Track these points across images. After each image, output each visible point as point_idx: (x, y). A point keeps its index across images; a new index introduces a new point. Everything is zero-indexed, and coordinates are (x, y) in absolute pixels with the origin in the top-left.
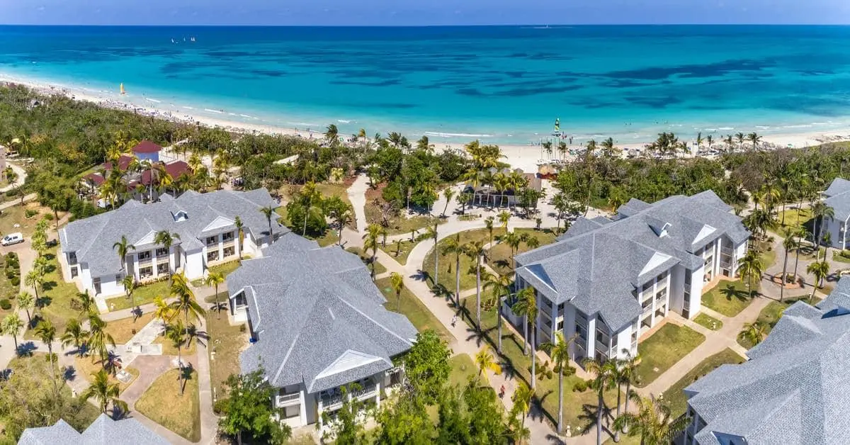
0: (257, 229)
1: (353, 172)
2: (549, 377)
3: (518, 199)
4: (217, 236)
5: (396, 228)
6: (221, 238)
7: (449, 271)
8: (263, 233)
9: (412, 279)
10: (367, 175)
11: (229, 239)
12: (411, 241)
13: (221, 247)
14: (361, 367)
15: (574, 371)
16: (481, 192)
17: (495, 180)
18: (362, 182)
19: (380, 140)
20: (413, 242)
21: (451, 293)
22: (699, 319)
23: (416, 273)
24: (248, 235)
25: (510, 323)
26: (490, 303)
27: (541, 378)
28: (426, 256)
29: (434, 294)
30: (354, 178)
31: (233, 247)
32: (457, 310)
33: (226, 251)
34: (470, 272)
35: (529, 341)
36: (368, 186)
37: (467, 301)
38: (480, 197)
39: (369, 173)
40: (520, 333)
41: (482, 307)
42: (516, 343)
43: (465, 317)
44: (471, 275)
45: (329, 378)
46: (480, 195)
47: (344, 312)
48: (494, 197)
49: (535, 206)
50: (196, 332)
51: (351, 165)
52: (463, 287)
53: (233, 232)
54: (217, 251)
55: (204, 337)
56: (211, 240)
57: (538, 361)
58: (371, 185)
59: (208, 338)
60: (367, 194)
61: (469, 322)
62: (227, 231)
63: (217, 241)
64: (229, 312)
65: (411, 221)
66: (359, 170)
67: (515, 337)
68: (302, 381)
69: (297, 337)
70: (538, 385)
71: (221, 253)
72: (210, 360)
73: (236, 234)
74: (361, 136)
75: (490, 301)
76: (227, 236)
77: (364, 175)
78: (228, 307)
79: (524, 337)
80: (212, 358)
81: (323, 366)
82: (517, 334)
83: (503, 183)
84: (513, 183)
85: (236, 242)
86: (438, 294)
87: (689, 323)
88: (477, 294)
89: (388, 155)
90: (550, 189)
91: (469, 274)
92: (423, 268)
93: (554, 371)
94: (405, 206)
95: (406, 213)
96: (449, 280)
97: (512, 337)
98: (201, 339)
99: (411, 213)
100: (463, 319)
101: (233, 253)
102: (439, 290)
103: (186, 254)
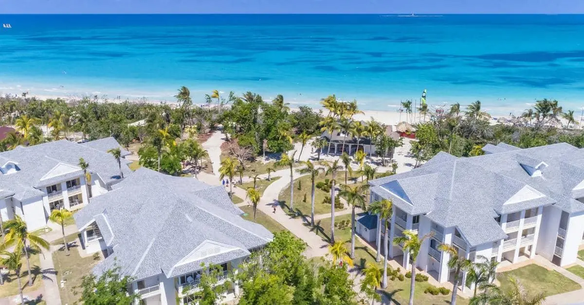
0: (106, 174)
1: (208, 130)
2: (401, 279)
3: (374, 148)
4: (59, 185)
5: (252, 171)
6: (64, 186)
7: (305, 201)
8: (114, 177)
9: (268, 206)
10: (223, 133)
11: (74, 186)
12: (268, 180)
13: (65, 195)
14: (219, 255)
15: (426, 279)
16: (337, 141)
17: (352, 128)
18: (217, 138)
19: (234, 98)
20: (269, 181)
21: (307, 216)
22: (574, 269)
23: (273, 202)
24: (97, 182)
25: (363, 238)
26: (343, 224)
27: (392, 279)
28: (282, 190)
29: (290, 217)
30: (209, 135)
31: (81, 195)
32: (312, 228)
33: (72, 200)
34: (325, 201)
35: (383, 253)
36: (224, 141)
37: (321, 222)
38: (336, 146)
39: (224, 130)
40: (373, 247)
41: (336, 226)
42: (369, 253)
43: (319, 232)
44: (325, 204)
45: (188, 265)
46: (336, 145)
47: (201, 216)
48: (350, 145)
49: (390, 155)
50: (41, 271)
51: (206, 124)
52: (317, 212)
53: (78, 179)
54: (61, 201)
55: (52, 273)
56: (53, 189)
57: (390, 267)
58: (227, 140)
59: (56, 273)
60: (223, 147)
61: (323, 236)
62: (71, 178)
63: (61, 189)
64: (80, 248)
65: (266, 165)
66: (213, 128)
67: (368, 249)
68: (161, 272)
69: (154, 239)
70: (389, 283)
71: (67, 202)
72: (60, 288)
73: (81, 181)
74: (214, 97)
75: (344, 222)
76: (72, 184)
77: (219, 132)
78: (79, 243)
79: (376, 249)
80: (62, 285)
81: (181, 256)
82: (369, 247)
83: (359, 131)
84: (369, 131)
85: (83, 190)
86: (294, 217)
87: (560, 269)
88: (332, 218)
89: (243, 110)
90: (407, 144)
91: (323, 203)
92: (279, 198)
93: (406, 276)
94: (260, 154)
95: (262, 160)
96: (305, 207)
97: (365, 249)
98: (47, 275)
99: (267, 159)
100: (317, 234)
101: (81, 202)
102: (295, 214)
103: (21, 205)
